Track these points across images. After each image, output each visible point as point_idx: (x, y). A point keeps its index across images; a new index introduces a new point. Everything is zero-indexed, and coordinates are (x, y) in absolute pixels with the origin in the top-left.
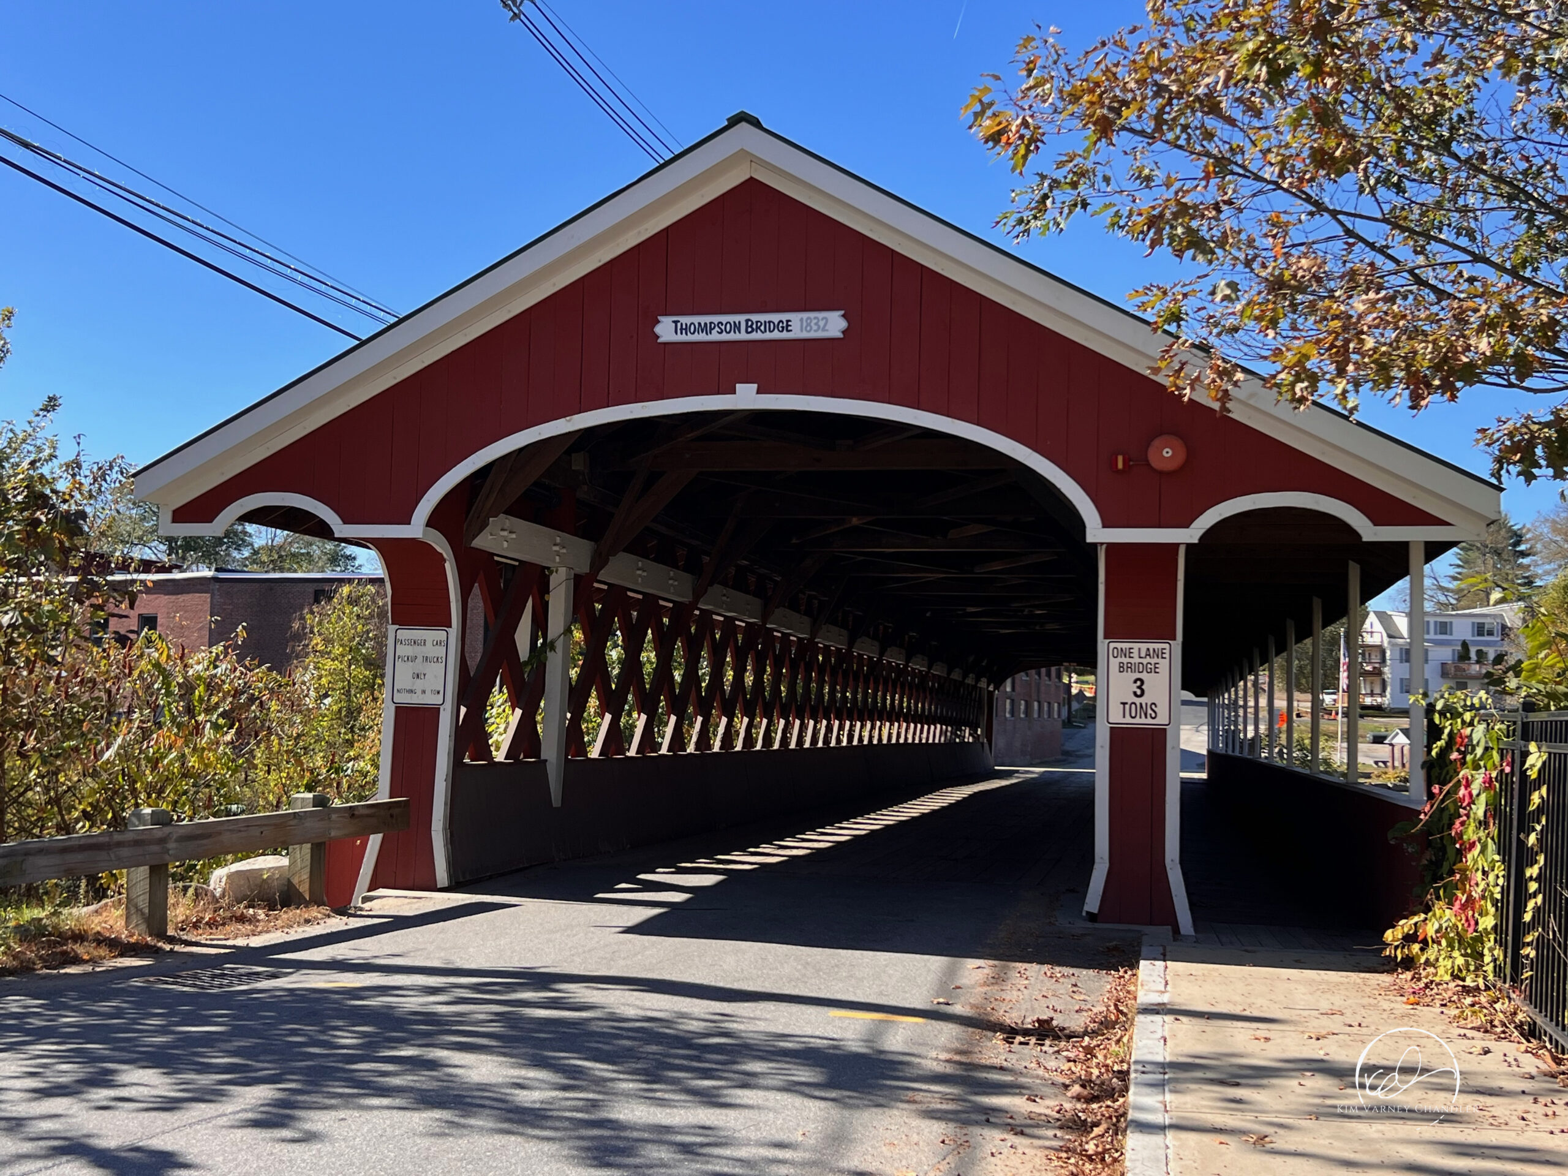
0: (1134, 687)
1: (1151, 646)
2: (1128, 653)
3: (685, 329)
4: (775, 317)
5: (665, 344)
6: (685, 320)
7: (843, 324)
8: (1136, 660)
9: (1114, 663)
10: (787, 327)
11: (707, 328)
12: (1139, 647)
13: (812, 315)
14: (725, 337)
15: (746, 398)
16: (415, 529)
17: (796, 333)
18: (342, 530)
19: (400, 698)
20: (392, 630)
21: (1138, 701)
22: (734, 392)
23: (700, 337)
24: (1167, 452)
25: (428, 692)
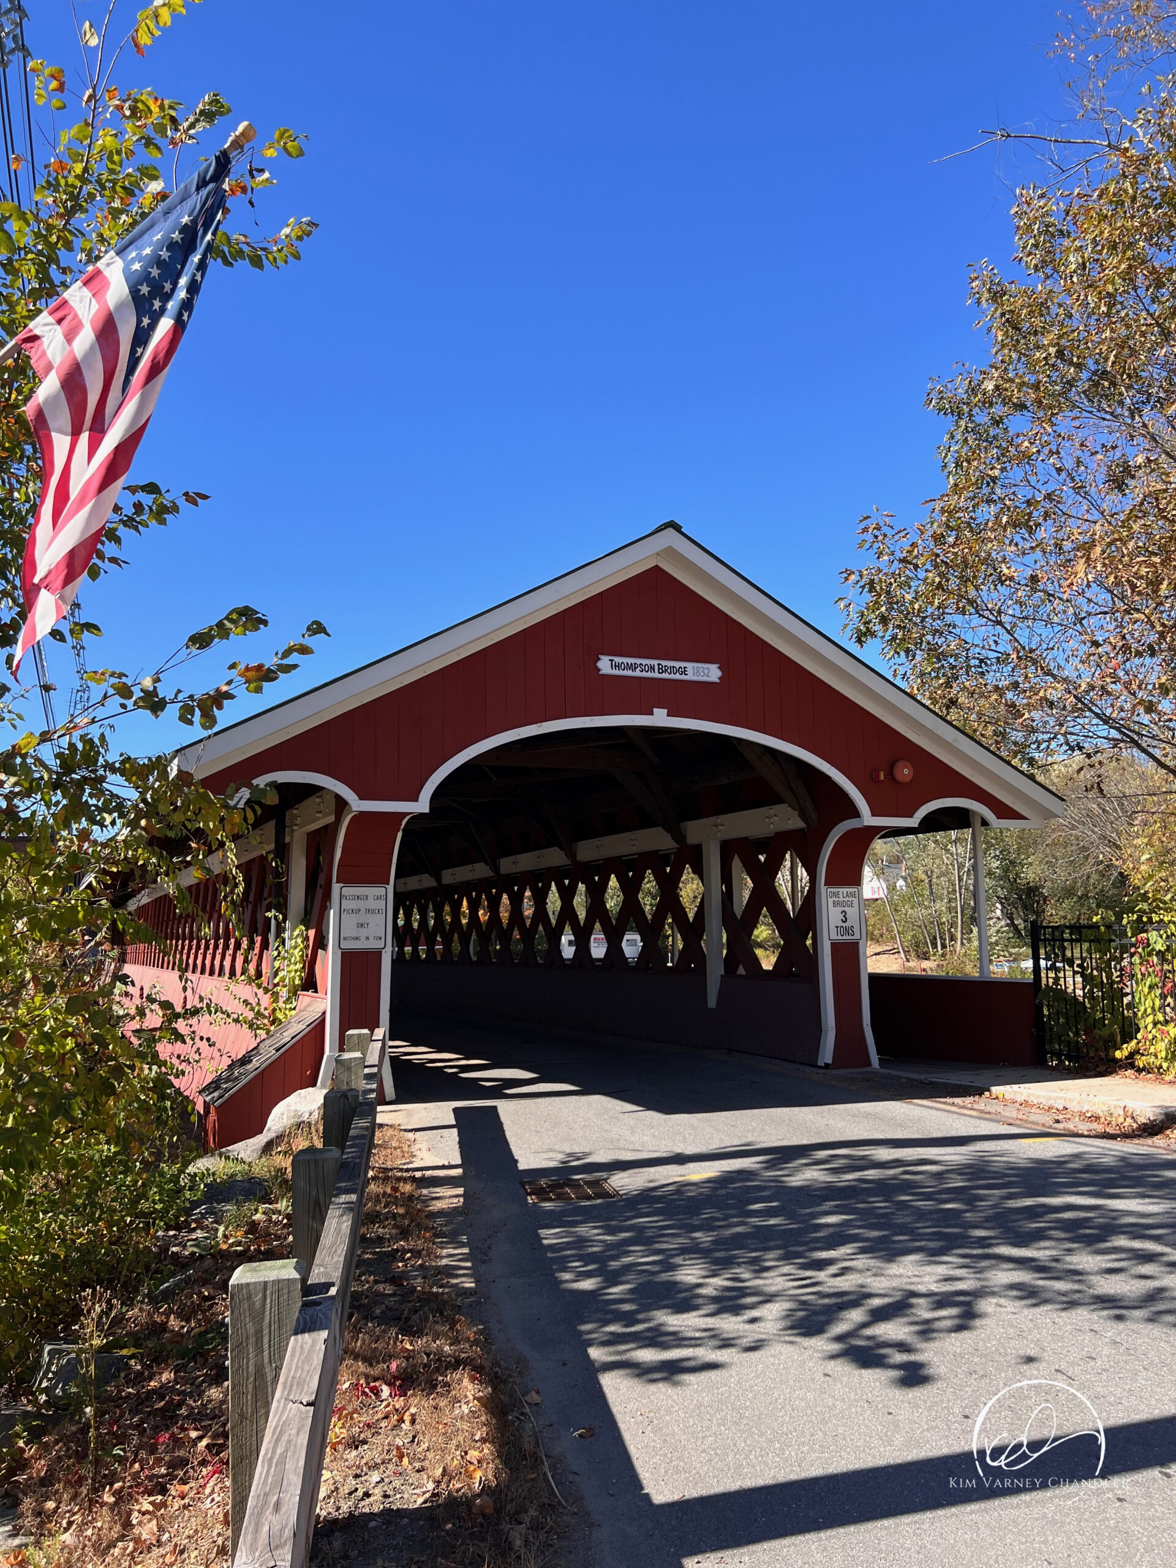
0: (841, 916)
1: (849, 890)
2: (836, 895)
4: (677, 664)
5: (603, 675)
6: (618, 660)
7: (719, 673)
8: (842, 899)
9: (830, 901)
10: (684, 672)
11: (631, 667)
12: (844, 891)
13: (700, 665)
14: (644, 674)
15: (660, 718)
16: (422, 805)
17: (690, 676)
18: (358, 805)
19: (346, 945)
20: (336, 887)
21: (844, 925)
22: (652, 714)
23: (629, 673)
24: (906, 771)
25: (371, 938)
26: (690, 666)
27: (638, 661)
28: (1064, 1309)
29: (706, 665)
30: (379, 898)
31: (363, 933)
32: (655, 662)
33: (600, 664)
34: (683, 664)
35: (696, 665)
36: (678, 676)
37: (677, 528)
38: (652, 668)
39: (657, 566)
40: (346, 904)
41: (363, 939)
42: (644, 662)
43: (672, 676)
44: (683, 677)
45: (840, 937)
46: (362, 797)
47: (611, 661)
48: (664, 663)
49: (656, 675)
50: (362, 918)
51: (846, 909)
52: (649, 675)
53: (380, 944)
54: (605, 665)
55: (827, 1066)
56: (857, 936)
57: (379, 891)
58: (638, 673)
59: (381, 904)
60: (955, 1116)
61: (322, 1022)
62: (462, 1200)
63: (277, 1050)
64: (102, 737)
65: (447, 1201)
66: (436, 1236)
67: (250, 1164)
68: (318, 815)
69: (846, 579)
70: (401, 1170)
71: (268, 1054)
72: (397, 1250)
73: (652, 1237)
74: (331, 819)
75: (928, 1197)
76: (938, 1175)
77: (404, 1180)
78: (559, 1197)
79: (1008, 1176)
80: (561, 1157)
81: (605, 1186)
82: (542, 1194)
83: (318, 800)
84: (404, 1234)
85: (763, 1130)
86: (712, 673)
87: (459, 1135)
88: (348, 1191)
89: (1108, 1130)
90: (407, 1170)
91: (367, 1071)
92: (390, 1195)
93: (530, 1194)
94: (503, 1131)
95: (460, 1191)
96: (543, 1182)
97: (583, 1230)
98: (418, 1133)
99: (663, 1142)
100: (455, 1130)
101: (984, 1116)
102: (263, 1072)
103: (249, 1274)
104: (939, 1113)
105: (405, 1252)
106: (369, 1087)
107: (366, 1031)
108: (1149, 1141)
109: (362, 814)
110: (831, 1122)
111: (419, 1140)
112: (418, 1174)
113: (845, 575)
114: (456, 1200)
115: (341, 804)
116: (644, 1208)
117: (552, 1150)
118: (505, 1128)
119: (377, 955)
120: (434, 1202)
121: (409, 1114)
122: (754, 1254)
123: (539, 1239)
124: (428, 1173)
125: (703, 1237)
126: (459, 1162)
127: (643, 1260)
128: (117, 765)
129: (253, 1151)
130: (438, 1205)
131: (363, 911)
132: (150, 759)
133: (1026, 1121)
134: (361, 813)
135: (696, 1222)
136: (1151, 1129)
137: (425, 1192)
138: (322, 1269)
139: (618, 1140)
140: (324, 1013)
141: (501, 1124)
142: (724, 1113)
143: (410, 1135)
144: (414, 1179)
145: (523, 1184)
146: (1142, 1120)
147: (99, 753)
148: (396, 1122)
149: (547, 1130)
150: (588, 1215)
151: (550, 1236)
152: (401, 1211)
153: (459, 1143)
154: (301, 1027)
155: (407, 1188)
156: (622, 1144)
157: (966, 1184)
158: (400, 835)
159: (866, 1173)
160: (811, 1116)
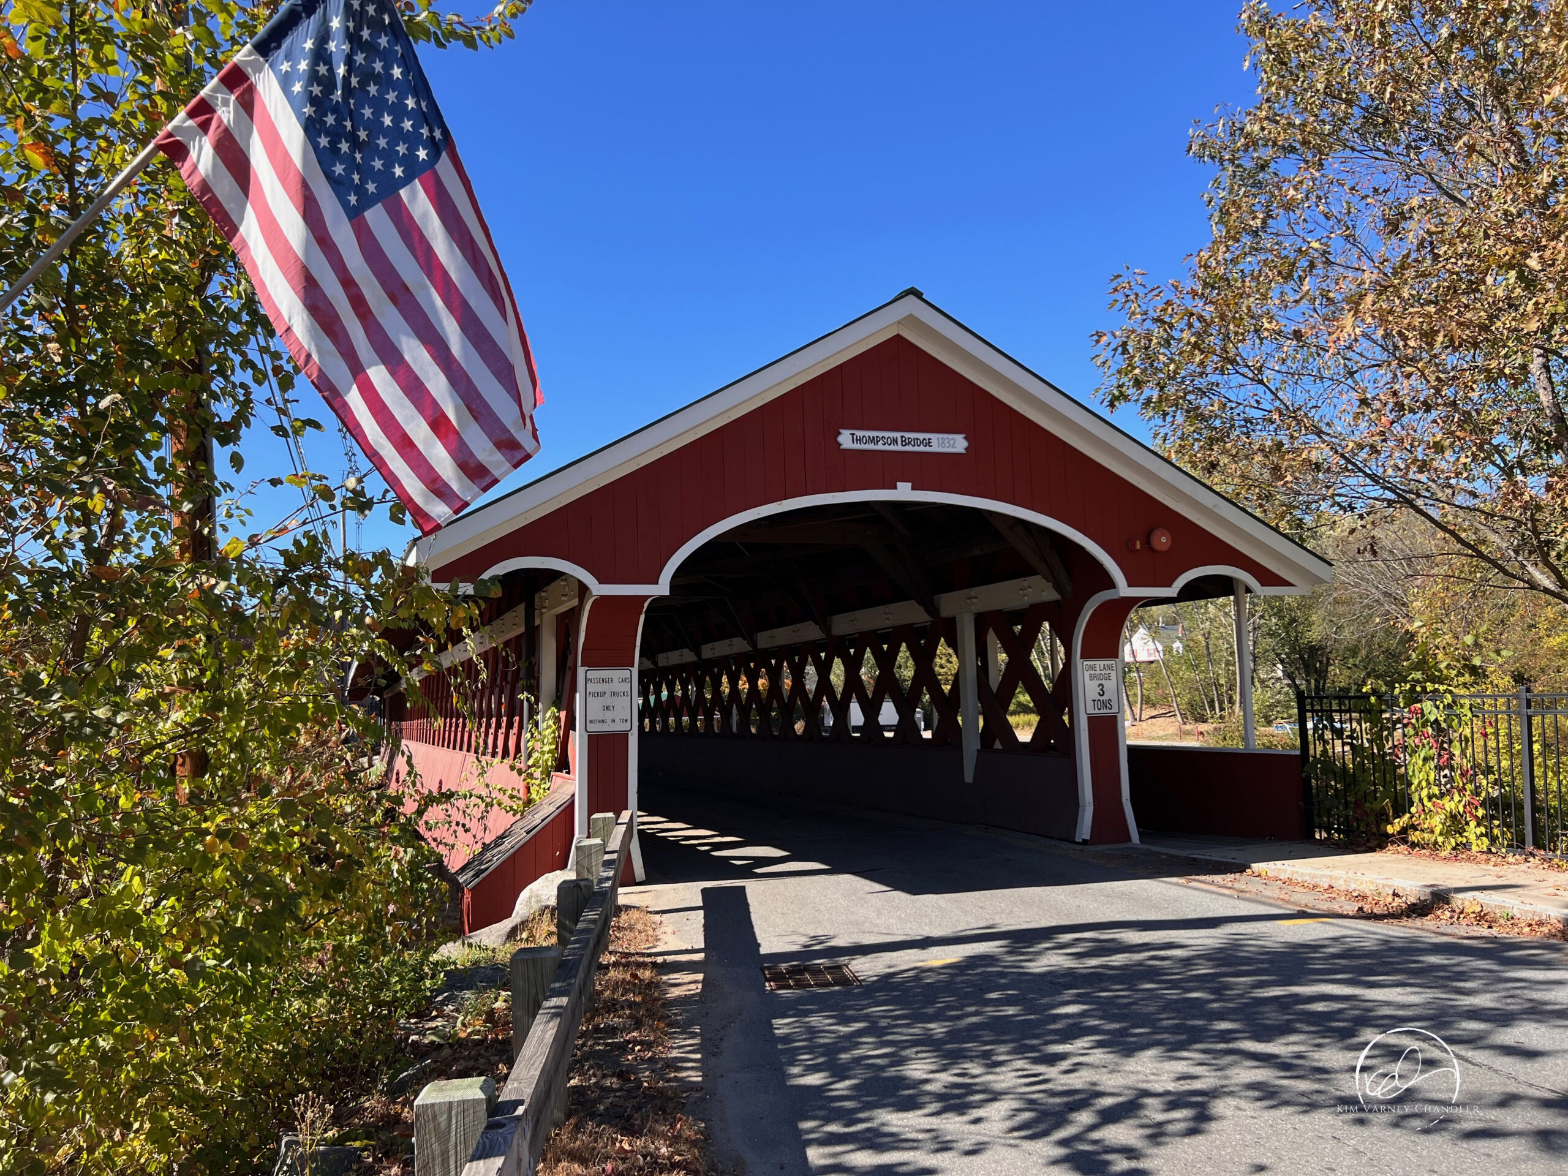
0: (1098, 690)
1: (1106, 663)
2: (1092, 668)
3: (860, 440)
4: (921, 436)
5: (845, 450)
6: (859, 433)
7: (965, 444)
8: (1098, 672)
9: (1087, 674)
10: (929, 443)
11: (873, 440)
12: (1100, 663)
13: (945, 436)
14: (887, 448)
15: (904, 492)
16: (662, 588)
17: (935, 448)
18: (598, 589)
19: (592, 728)
20: (581, 671)
21: (1101, 698)
22: (895, 488)
23: (870, 447)
24: (1164, 540)
25: (617, 721)
26: (934, 437)
27: (880, 434)
28: (1305, 1112)
29: (951, 436)
30: (624, 680)
31: (609, 715)
32: (897, 435)
33: (840, 439)
34: (927, 436)
35: (940, 436)
36: (922, 449)
37: (918, 294)
38: (895, 441)
39: (898, 336)
40: (591, 688)
41: (609, 721)
42: (886, 434)
43: (916, 449)
44: (927, 449)
45: (1097, 711)
46: (602, 581)
47: (853, 434)
48: (907, 435)
49: (899, 448)
50: (608, 700)
51: (1103, 682)
52: (892, 448)
53: (627, 727)
54: (846, 439)
55: (1085, 842)
56: (1115, 710)
57: (624, 673)
58: (880, 447)
59: (626, 687)
60: (1213, 896)
61: (572, 804)
62: (700, 986)
63: (528, 833)
64: (325, 533)
65: (685, 988)
66: (670, 1025)
67: (494, 950)
68: (563, 598)
69: (1098, 342)
70: (643, 955)
71: (519, 837)
72: (629, 1042)
73: (886, 1028)
74: (575, 602)
75: (1174, 984)
76: (1187, 962)
77: (643, 965)
78: (799, 985)
79: (1261, 962)
80: (804, 940)
81: (845, 970)
82: (780, 979)
83: (563, 583)
84: (638, 1024)
85: (1011, 912)
86: (957, 444)
87: (705, 918)
88: (559, 993)
89: (1375, 911)
90: (650, 955)
91: (607, 857)
92: (629, 983)
93: (769, 981)
94: (749, 913)
95: (700, 977)
96: (784, 966)
97: (815, 1020)
98: (665, 915)
99: (909, 925)
100: (701, 912)
101: (1241, 896)
102: (514, 854)
103: (434, 1094)
104: (1196, 893)
105: (636, 1042)
106: (605, 874)
107: (611, 815)
108: (1419, 922)
109: (603, 600)
110: (1084, 903)
111: (665, 923)
112: (660, 960)
113: (1096, 338)
114: (693, 986)
115: (583, 589)
116: (881, 995)
117: (795, 933)
118: (751, 910)
119: (624, 737)
120: (673, 989)
121: (659, 896)
122: (988, 1048)
123: (771, 1027)
124: (670, 958)
125: (938, 1029)
126: (701, 945)
127: (871, 1053)
128: (341, 561)
129: (497, 937)
130: (675, 993)
131: (608, 694)
132: (374, 553)
133: (1288, 902)
134: (601, 596)
135: (930, 1010)
136: (1419, 910)
137: (665, 978)
138: (516, 1085)
139: (863, 922)
140: (573, 795)
141: (748, 905)
142: (974, 893)
143: (657, 918)
144: (654, 965)
145: (762, 970)
146: (1412, 900)
147: (322, 549)
148: (644, 904)
149: (794, 912)
150: (823, 1004)
151: (782, 1026)
152: (638, 999)
153: (705, 926)
154: (552, 808)
155: (646, 974)
156: (867, 926)
157: (1217, 971)
158: (642, 617)
159: (1113, 958)
160: (1062, 897)
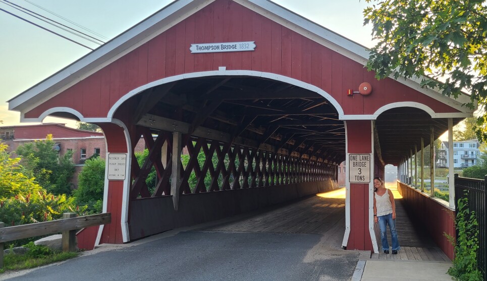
3: (201, 48)
4: (231, 44)
5: (194, 53)
6: (201, 45)
7: (254, 46)
10: (235, 47)
11: (207, 48)
12: (360, 156)
13: (244, 43)
14: (214, 51)
15: (222, 71)
16: (109, 119)
17: (238, 49)
18: (83, 120)
19: (111, 178)
20: (107, 154)
21: (359, 175)
22: (218, 70)
23: (206, 51)
24: (365, 88)
25: (120, 175)
26: (238, 44)
27: (211, 45)
29: (246, 43)
30: (124, 158)
31: (116, 173)
32: (219, 44)
33: (191, 49)
34: (234, 44)
35: (241, 43)
36: (231, 50)
38: (218, 47)
40: (111, 161)
42: (214, 45)
44: (234, 50)
45: (357, 181)
47: (197, 46)
48: (224, 44)
49: (220, 50)
50: (117, 167)
51: (361, 167)
52: (217, 51)
53: (123, 178)
54: (194, 49)
55: (345, 248)
56: (367, 181)
58: (211, 51)
59: (124, 161)
86: (250, 46)
119: (122, 182)
131: (117, 164)
